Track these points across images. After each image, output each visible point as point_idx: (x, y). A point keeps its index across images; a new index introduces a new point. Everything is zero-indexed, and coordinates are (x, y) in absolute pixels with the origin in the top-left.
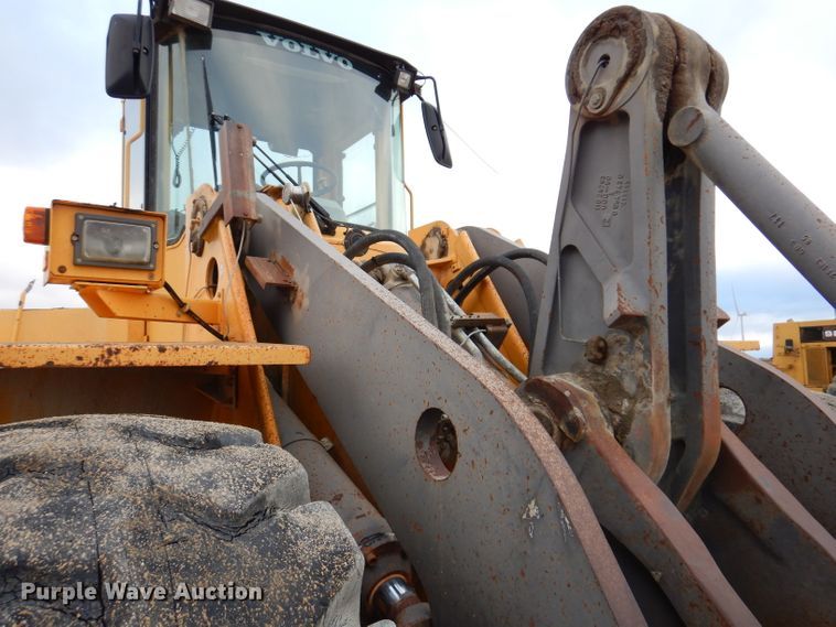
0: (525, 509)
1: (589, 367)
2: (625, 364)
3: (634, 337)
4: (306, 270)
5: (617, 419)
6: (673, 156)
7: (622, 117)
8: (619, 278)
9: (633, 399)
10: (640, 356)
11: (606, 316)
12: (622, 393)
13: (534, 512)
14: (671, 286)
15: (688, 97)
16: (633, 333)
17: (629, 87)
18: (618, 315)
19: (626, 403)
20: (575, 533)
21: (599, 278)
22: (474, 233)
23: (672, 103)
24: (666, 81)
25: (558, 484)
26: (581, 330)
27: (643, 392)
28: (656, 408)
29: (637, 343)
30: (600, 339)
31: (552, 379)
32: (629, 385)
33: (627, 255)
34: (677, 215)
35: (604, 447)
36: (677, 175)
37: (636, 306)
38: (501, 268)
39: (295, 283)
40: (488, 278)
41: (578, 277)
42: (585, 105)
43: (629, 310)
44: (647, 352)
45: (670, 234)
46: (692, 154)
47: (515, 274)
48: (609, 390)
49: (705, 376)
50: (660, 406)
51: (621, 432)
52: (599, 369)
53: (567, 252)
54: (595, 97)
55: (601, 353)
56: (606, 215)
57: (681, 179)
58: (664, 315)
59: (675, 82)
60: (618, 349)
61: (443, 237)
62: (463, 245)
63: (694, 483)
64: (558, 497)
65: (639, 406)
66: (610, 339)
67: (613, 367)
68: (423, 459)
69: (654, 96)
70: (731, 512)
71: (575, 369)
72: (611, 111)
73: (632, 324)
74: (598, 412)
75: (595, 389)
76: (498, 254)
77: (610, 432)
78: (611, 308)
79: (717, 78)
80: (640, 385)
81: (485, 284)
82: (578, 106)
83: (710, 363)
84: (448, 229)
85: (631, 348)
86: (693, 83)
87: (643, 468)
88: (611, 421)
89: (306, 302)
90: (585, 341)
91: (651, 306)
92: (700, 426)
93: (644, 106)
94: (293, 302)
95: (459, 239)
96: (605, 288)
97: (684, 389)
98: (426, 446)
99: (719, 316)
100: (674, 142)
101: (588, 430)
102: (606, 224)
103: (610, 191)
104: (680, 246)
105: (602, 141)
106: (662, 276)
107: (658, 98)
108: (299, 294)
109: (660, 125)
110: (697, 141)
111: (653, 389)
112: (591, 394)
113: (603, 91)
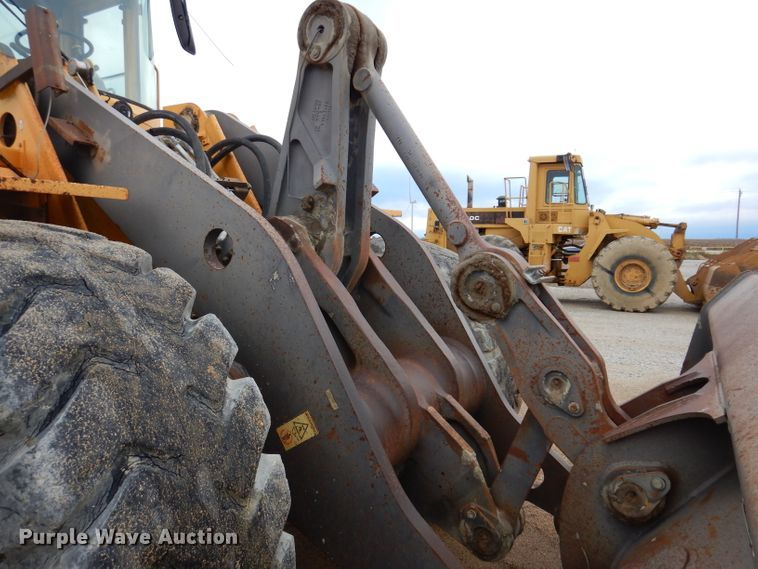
0: (272, 276)
1: (303, 213)
2: (323, 212)
3: (328, 197)
4: (107, 134)
5: (317, 242)
6: (355, 95)
7: (329, 67)
8: (323, 162)
9: (326, 231)
10: (331, 207)
11: (315, 183)
12: (320, 228)
13: (276, 276)
14: (350, 171)
15: (364, 62)
16: (328, 194)
17: (333, 50)
18: (321, 183)
19: (322, 233)
20: (296, 283)
21: (312, 161)
22: (220, 116)
23: (356, 64)
24: (354, 51)
25: (289, 262)
26: (300, 191)
27: (332, 227)
28: (337, 236)
29: (330, 200)
30: (310, 197)
31: (283, 218)
32: (324, 224)
33: (328, 150)
34: (355, 129)
35: (309, 255)
36: (357, 104)
37: (331, 179)
38: (243, 147)
39: (95, 143)
40: (232, 153)
41: (299, 160)
42: (309, 53)
43: (327, 181)
44: (335, 205)
45: (351, 139)
46: (364, 96)
47: (254, 152)
48: (314, 226)
49: (364, 221)
50: (339, 235)
51: (319, 249)
52: (309, 215)
53: (293, 144)
54: (314, 51)
55: (310, 205)
56: (318, 124)
57: (359, 107)
58: (345, 185)
59: (358, 51)
60: (320, 203)
61: (195, 116)
62: (212, 125)
63: (354, 280)
64: (289, 268)
65: (329, 234)
66: (316, 197)
67: (316, 214)
68: (208, 259)
69: (346, 59)
70: (371, 295)
71: (296, 214)
72: (323, 61)
73: (327, 189)
74: (307, 237)
75: (307, 226)
76: (241, 136)
77: (313, 248)
78: (317, 180)
79: (381, 52)
80: (330, 223)
81: (229, 157)
82: (304, 53)
83: (366, 214)
84: (199, 111)
85: (327, 203)
86: (368, 55)
87: (329, 267)
88: (314, 243)
89: (108, 158)
90: (301, 198)
91: (338, 180)
92: (358, 249)
93: (341, 64)
94: (94, 156)
95: (209, 120)
96: (315, 167)
97: (352, 228)
98: (210, 252)
99: (373, 189)
100: (356, 87)
101: (302, 246)
102: (317, 129)
103: (321, 110)
104: (357, 147)
105: (317, 77)
106: (345, 164)
107: (349, 61)
108: (100, 151)
109: (349, 75)
110: (368, 89)
111: (336, 225)
112: (304, 228)
113: (319, 48)
